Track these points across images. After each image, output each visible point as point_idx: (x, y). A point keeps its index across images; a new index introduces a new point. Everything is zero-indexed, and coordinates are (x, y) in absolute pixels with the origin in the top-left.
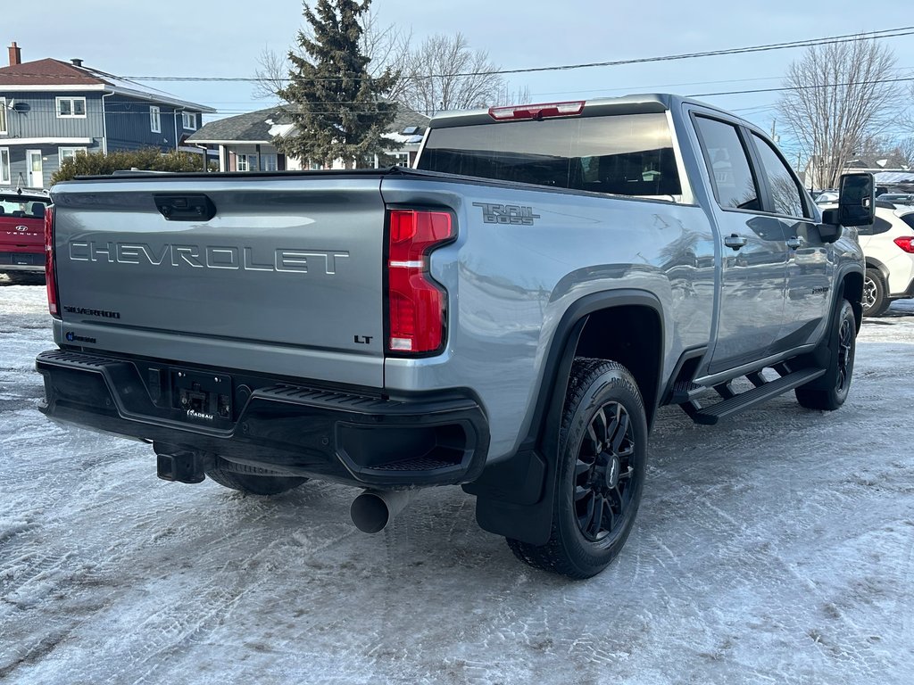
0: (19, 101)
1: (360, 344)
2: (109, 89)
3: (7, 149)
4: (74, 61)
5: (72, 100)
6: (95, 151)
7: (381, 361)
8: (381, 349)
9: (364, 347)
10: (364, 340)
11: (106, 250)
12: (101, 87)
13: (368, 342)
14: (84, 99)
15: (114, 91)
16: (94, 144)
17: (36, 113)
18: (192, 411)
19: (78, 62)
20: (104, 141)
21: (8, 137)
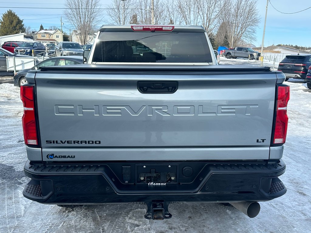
1: (259, 143)
7: (268, 148)
8: (269, 144)
9: (262, 144)
10: (262, 141)
11: (93, 109)
13: (263, 141)
18: (152, 183)
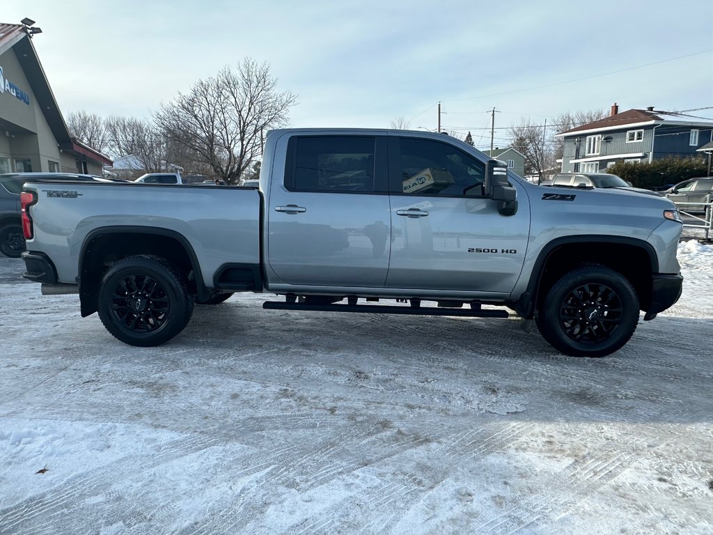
0: (607, 136)
2: (658, 122)
3: (598, 162)
4: (649, 108)
5: (636, 132)
6: (644, 161)
12: (652, 122)
14: (643, 130)
15: (661, 123)
16: (645, 156)
17: (617, 140)
19: (651, 109)
20: (651, 154)
21: (600, 155)
